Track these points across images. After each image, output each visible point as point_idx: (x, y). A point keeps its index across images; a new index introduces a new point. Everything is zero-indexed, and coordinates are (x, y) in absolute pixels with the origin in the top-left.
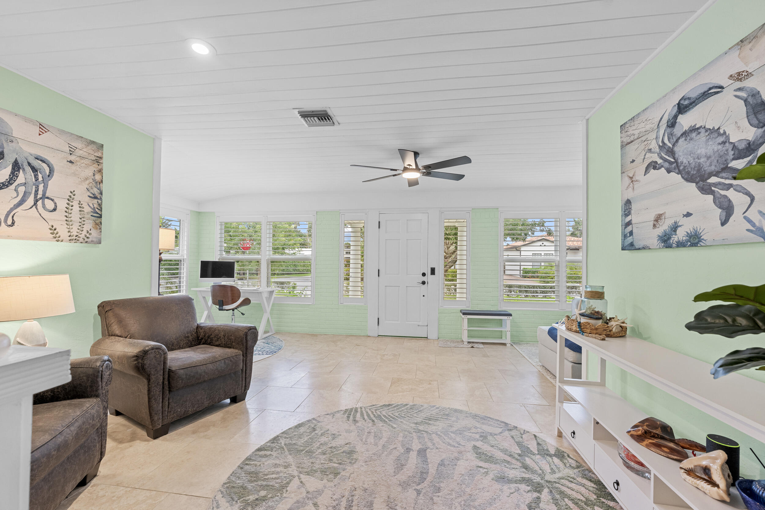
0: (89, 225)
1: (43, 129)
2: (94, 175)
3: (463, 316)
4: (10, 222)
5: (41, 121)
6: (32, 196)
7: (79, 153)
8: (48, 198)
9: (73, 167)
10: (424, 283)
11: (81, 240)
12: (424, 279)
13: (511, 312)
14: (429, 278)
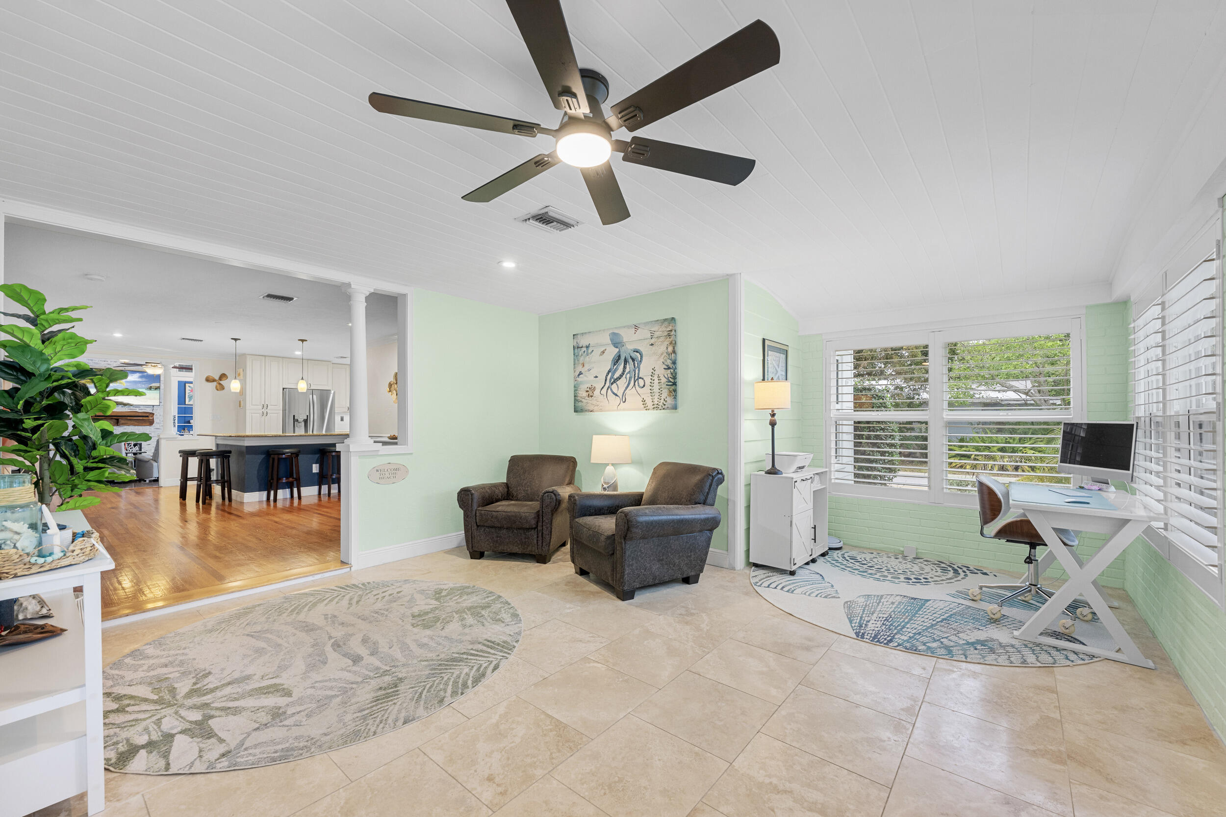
0: (665, 393)
1: (636, 327)
2: (667, 348)
4: (624, 400)
5: (635, 323)
6: (633, 378)
7: (657, 334)
8: (640, 378)
9: (653, 348)
11: (660, 407)
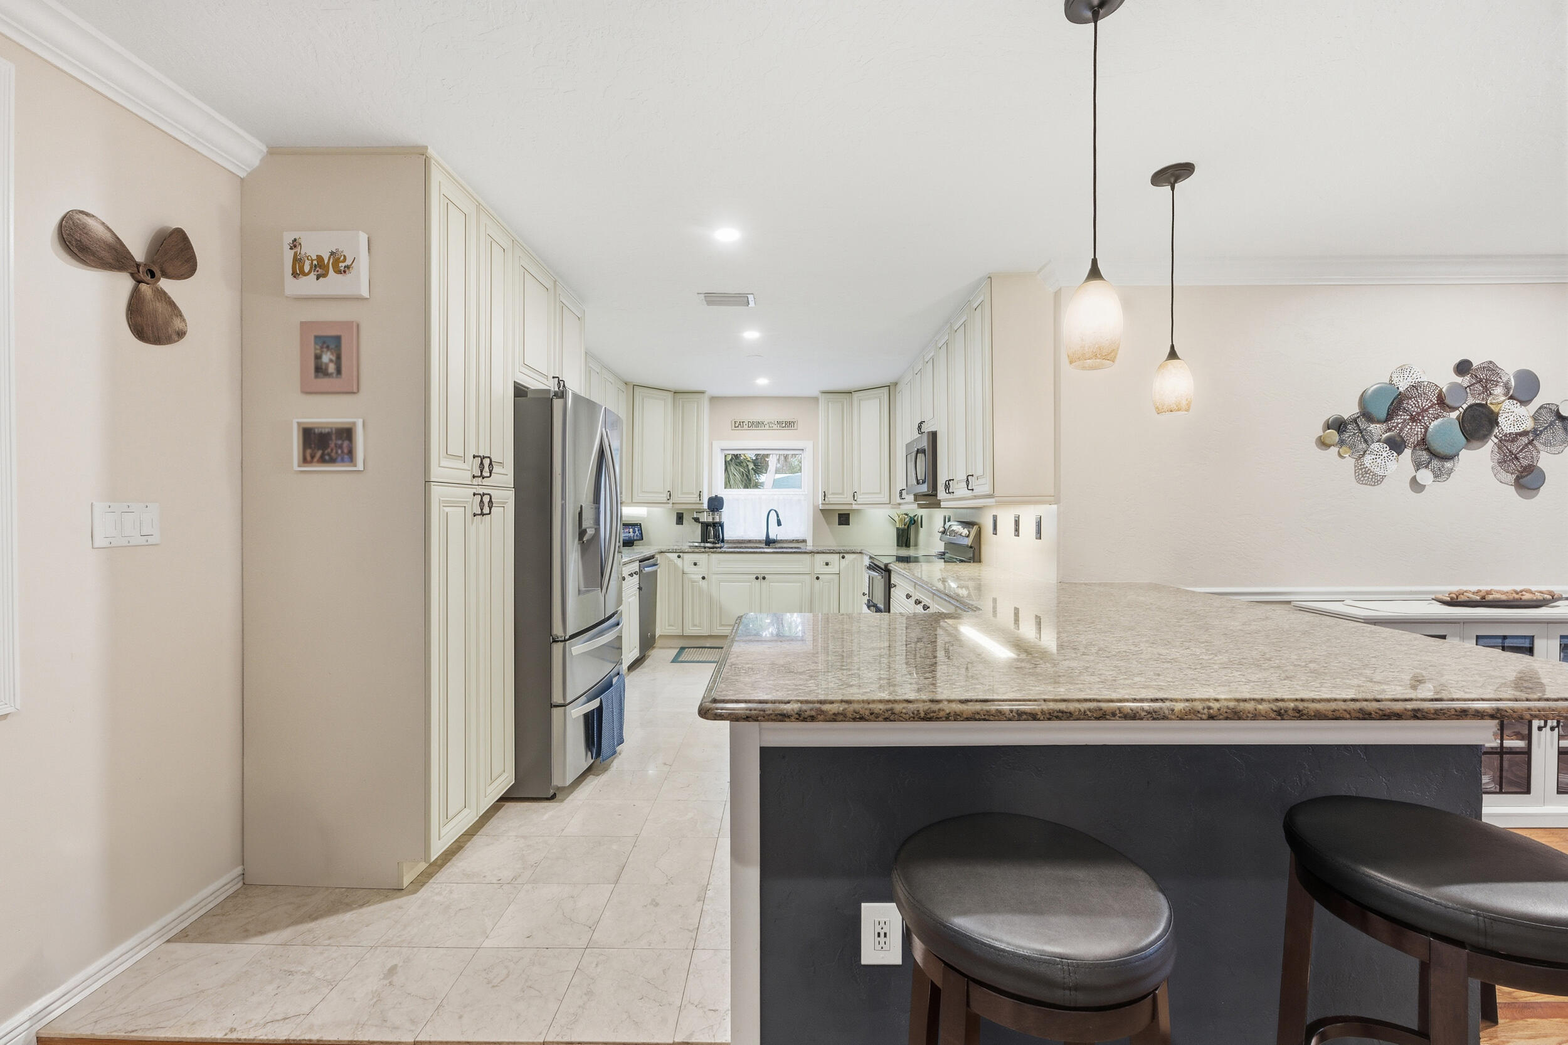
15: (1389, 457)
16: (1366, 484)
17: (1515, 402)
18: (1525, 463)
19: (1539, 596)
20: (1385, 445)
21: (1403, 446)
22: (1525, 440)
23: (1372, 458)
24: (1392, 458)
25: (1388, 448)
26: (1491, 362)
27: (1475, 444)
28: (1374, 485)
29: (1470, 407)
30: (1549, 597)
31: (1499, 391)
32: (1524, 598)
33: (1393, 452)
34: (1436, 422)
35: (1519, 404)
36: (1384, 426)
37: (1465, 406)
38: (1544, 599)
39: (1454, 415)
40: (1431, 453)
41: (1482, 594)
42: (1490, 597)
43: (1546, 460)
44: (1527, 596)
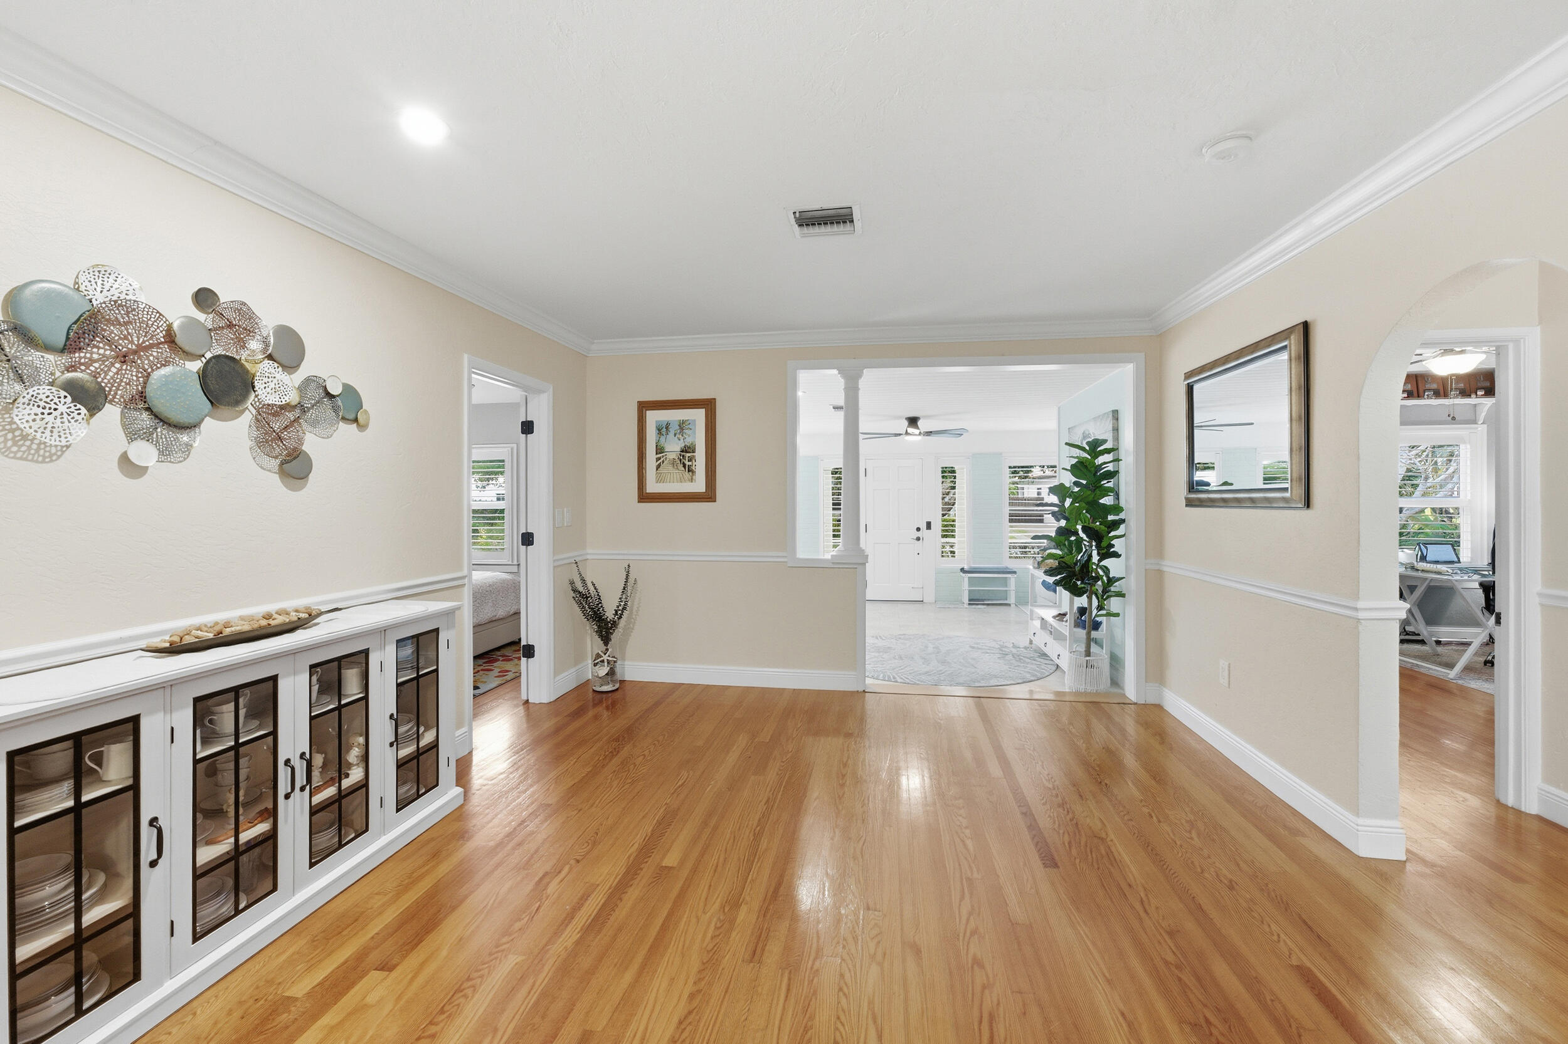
3: (964, 575)
10: (918, 539)
12: (919, 534)
13: (1015, 570)
14: (924, 532)
15: (72, 415)
16: (26, 459)
17: (276, 365)
18: (291, 444)
19: (294, 617)
20: (63, 393)
21: (101, 400)
22: (291, 416)
23: (32, 412)
24: (77, 417)
25: (69, 399)
26: (244, 304)
27: (225, 411)
28: (43, 462)
29: (217, 357)
30: (304, 615)
31: (254, 345)
32: (273, 623)
33: (79, 406)
34: (164, 371)
35: (280, 369)
36: (64, 360)
37: (208, 355)
38: (299, 619)
39: (196, 366)
40: (156, 416)
41: (217, 628)
42: (227, 631)
43: (312, 443)
44: (280, 620)
